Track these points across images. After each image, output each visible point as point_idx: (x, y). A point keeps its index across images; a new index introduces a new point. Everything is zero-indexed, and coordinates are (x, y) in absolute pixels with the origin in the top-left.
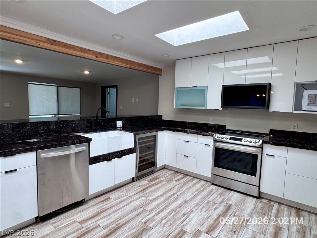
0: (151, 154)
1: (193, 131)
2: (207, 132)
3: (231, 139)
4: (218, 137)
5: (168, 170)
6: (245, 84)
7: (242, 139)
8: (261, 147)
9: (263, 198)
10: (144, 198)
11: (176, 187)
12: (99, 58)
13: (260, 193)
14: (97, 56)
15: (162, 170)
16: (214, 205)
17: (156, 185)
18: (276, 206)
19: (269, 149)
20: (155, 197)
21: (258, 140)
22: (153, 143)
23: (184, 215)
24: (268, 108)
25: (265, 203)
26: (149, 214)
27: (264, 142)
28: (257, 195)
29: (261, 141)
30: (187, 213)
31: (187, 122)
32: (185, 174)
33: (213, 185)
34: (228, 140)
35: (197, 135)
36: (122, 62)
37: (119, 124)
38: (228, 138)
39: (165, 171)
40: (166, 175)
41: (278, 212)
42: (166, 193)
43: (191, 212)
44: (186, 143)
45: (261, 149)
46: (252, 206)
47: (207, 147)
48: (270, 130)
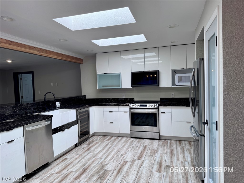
0: (86, 124)
1: (115, 104)
2: (124, 103)
3: (141, 106)
4: (132, 106)
5: (97, 136)
6: (145, 71)
7: (147, 105)
8: (158, 108)
9: (162, 139)
10: (92, 153)
11: (109, 144)
12: (41, 53)
13: (160, 136)
14: (39, 51)
15: (93, 137)
16: (137, 148)
17: (95, 145)
18: (169, 141)
19: (162, 109)
20: (98, 151)
21: (156, 105)
22: (87, 116)
23: (122, 155)
24: (159, 85)
25: (163, 141)
26: (101, 160)
27: (159, 105)
28: (158, 138)
29: (157, 105)
30: (123, 154)
31: (107, 99)
32: (111, 136)
33: (132, 139)
34: (139, 107)
35: (118, 106)
36: (56, 55)
37: (58, 104)
38: (139, 106)
39: (95, 137)
40: (99, 139)
41: (171, 143)
42: (104, 148)
43: (125, 153)
44: (111, 113)
45: (158, 109)
46: (157, 144)
47: (126, 113)
48: (161, 98)
